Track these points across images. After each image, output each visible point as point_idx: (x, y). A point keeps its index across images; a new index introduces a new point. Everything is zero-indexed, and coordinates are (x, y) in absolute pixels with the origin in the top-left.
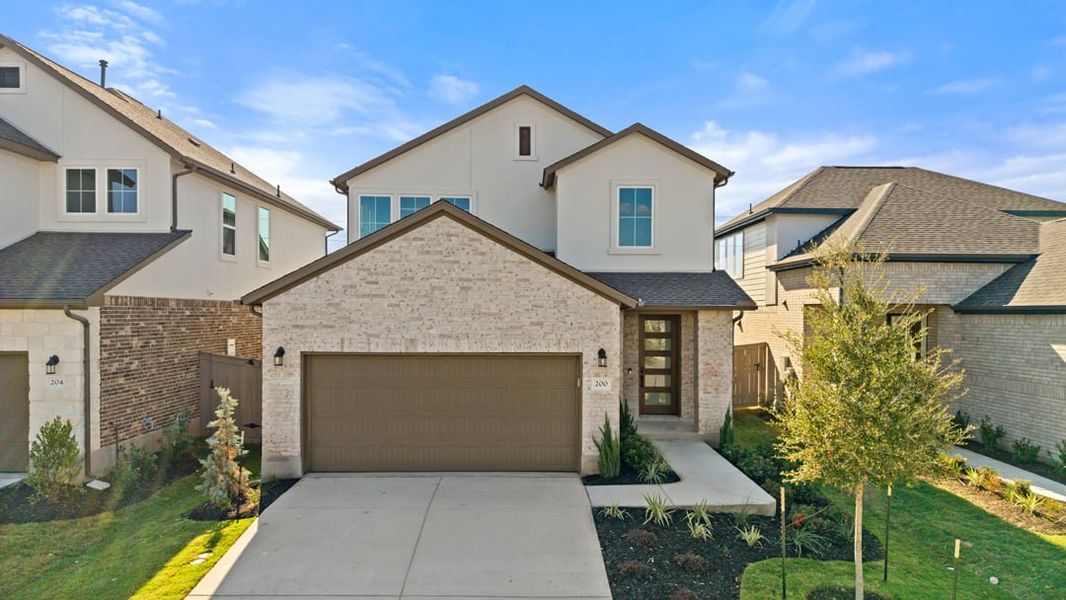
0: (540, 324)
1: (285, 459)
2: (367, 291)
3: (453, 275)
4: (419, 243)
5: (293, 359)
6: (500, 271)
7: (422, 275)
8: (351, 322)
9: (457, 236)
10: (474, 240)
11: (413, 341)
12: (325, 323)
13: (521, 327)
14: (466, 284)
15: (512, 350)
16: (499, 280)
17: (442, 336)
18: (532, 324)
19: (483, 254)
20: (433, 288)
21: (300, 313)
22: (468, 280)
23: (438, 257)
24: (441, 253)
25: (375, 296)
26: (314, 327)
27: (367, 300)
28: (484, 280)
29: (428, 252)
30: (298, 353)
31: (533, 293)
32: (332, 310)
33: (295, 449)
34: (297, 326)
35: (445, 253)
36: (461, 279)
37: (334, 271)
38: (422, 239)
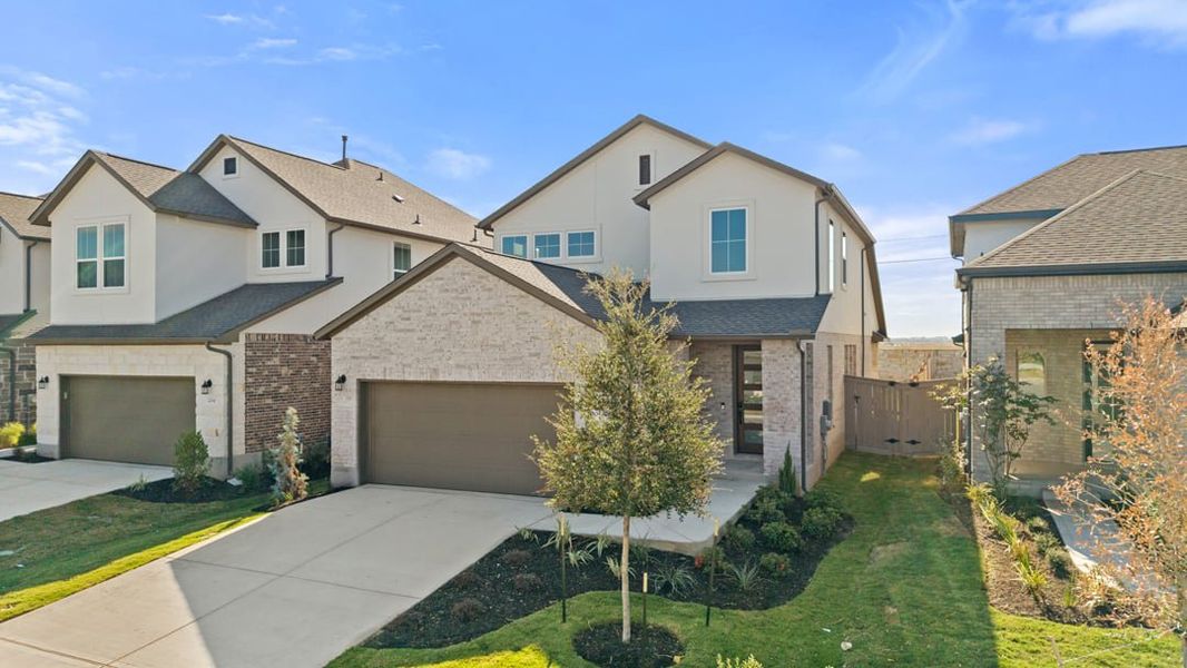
0: (537, 355)
1: (346, 470)
2: (402, 327)
3: (466, 310)
4: (441, 282)
5: (352, 385)
6: (504, 306)
7: (442, 311)
8: (392, 354)
9: (469, 274)
10: (482, 277)
11: (435, 371)
12: (373, 354)
13: (521, 358)
14: (476, 318)
15: (514, 379)
16: (502, 314)
17: (458, 366)
18: (531, 355)
19: (490, 290)
20: (451, 323)
21: (356, 346)
22: (479, 315)
23: (454, 295)
24: (456, 290)
25: (409, 330)
26: (366, 358)
27: (402, 334)
28: (490, 314)
29: (447, 290)
30: (355, 381)
31: (532, 325)
32: (378, 343)
33: (352, 461)
34: (354, 357)
35: (460, 290)
36: (473, 314)
37: (380, 309)
38: (442, 279)
